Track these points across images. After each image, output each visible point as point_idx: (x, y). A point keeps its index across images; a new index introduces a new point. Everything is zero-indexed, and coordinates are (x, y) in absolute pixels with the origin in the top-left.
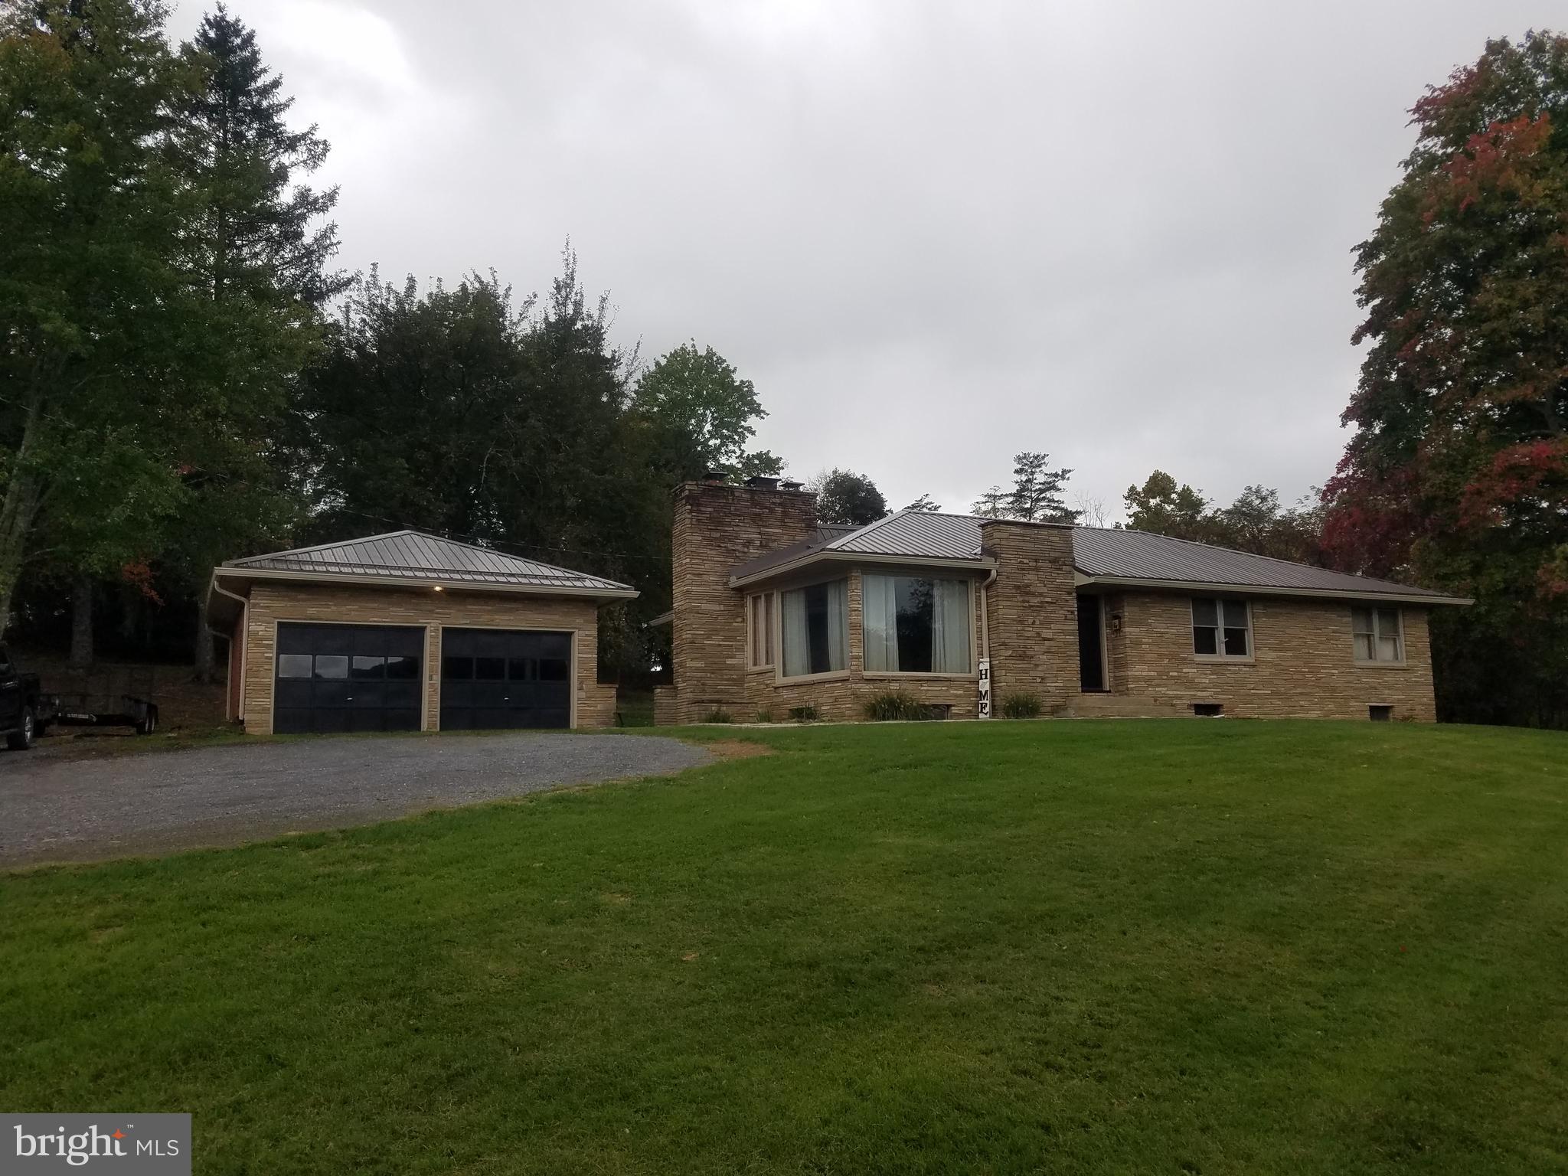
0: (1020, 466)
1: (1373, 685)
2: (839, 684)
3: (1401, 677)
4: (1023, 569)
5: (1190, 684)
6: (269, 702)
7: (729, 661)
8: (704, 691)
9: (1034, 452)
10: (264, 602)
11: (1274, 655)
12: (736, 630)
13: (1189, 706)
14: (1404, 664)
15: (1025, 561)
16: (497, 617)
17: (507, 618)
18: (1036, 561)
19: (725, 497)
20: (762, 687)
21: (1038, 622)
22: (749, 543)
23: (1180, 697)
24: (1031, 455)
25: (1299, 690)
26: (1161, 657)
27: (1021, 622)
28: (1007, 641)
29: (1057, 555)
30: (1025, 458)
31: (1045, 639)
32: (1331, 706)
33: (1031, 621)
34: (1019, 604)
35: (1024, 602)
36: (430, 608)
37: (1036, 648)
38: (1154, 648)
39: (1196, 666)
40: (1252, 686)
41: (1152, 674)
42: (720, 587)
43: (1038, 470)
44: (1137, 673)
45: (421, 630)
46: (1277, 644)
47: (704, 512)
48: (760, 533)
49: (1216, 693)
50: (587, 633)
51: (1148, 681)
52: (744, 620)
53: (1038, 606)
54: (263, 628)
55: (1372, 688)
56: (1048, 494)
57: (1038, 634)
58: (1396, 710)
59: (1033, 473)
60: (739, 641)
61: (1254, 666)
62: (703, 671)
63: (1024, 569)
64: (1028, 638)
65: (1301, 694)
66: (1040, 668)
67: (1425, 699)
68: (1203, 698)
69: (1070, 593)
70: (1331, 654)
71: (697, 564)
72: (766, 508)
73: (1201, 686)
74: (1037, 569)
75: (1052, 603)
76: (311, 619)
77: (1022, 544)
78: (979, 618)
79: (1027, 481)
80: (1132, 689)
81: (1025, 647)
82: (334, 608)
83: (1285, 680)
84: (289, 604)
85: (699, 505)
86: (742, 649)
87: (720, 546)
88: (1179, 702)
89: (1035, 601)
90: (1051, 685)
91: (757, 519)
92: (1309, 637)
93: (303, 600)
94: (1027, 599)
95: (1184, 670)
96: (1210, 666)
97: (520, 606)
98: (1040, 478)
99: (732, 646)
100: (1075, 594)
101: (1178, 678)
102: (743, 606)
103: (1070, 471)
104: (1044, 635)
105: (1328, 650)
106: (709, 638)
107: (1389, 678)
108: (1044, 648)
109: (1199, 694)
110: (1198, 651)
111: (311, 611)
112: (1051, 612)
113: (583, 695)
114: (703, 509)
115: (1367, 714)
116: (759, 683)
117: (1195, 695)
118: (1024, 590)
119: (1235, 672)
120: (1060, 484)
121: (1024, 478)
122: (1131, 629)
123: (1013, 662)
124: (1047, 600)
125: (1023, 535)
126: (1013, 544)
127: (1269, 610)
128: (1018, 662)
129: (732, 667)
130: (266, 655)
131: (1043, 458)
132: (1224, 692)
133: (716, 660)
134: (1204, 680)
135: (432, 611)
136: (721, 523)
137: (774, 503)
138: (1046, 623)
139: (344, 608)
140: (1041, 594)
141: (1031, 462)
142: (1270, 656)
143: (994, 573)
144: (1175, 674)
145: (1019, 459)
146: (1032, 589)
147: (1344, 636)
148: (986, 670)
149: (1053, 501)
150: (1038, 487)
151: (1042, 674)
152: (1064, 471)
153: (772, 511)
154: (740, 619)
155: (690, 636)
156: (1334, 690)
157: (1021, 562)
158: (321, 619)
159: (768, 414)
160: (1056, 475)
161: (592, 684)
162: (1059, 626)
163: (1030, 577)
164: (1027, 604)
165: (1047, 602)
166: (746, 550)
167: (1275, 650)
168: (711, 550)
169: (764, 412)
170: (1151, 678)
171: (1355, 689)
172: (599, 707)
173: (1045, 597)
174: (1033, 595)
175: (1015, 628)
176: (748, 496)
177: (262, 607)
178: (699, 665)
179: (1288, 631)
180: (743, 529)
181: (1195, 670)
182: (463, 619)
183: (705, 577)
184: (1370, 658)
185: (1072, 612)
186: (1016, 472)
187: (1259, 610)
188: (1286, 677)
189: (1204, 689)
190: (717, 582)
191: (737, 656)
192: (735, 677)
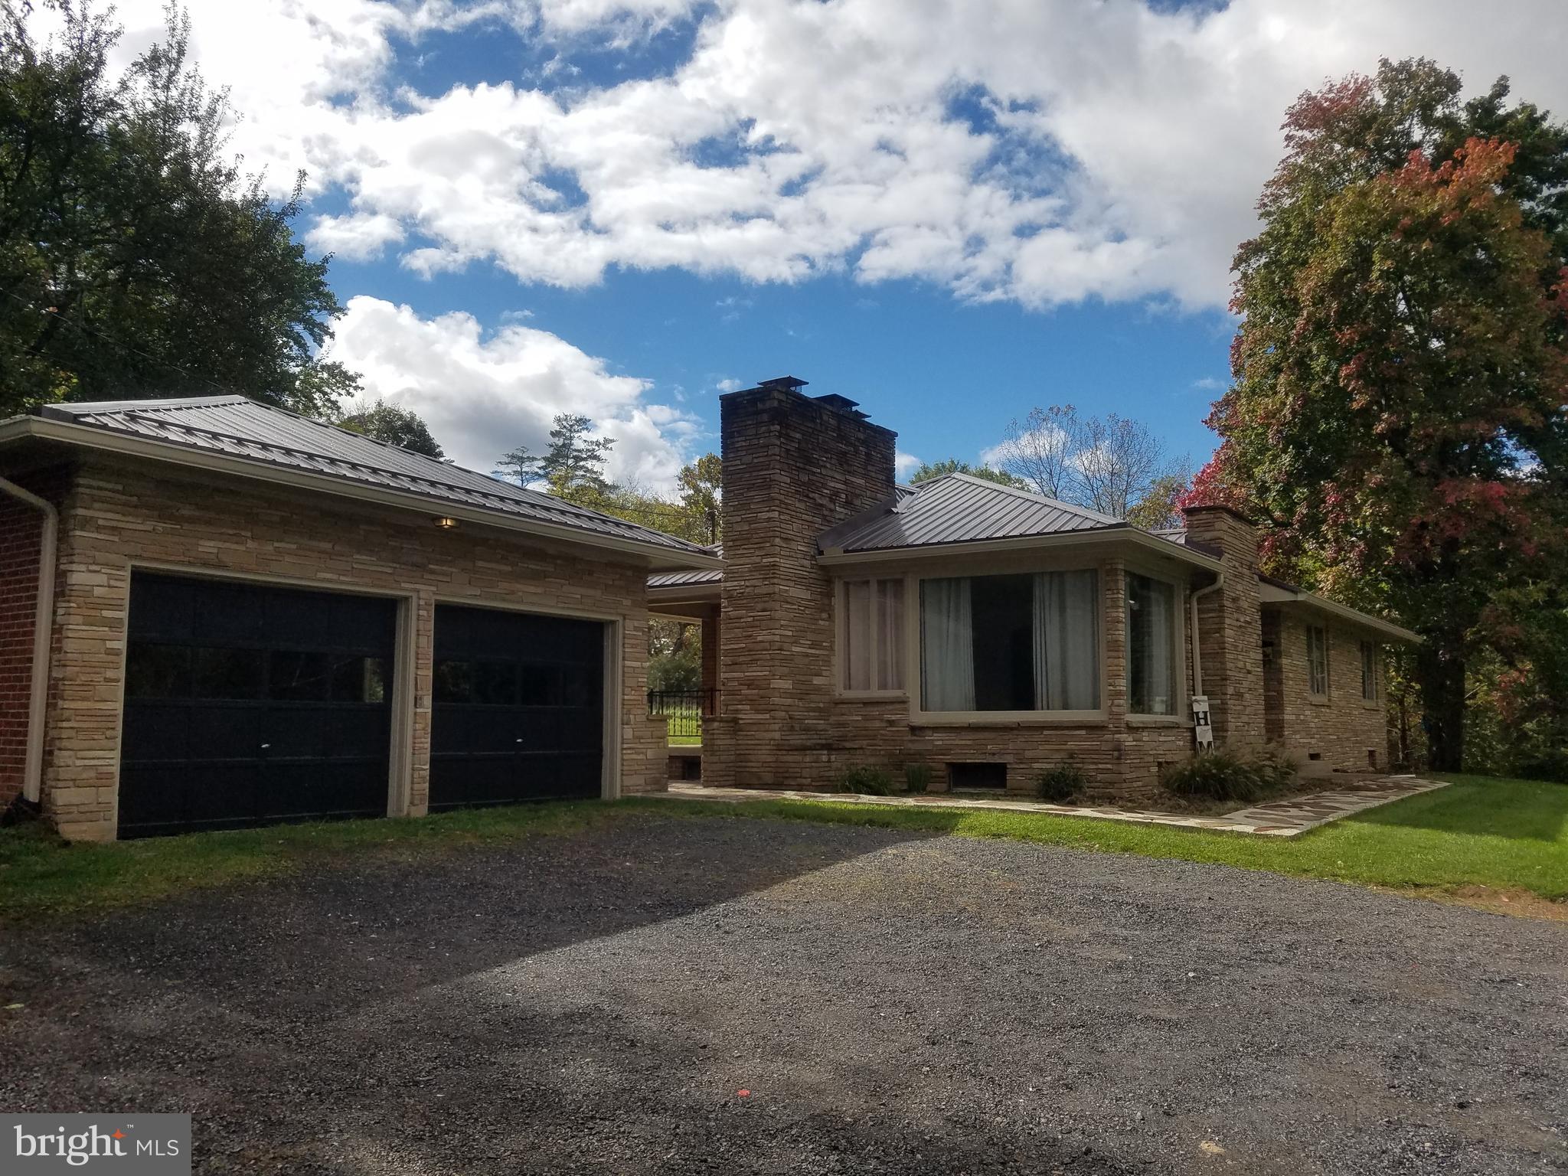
0: (558, 428)
2: (1083, 732)
3: (1377, 719)
4: (1236, 575)
5: (1308, 729)
6: (112, 761)
7: (817, 681)
8: (792, 729)
9: (577, 415)
10: (104, 516)
12: (823, 631)
13: (1309, 756)
14: (1375, 702)
16: (519, 586)
17: (532, 589)
18: (1242, 565)
20: (877, 724)
21: (1244, 648)
22: (834, 496)
23: (1305, 746)
24: (573, 417)
25: (1346, 735)
26: (1297, 696)
27: (1236, 647)
29: (1251, 559)
30: (566, 420)
31: (1248, 672)
32: (1356, 752)
33: (1241, 646)
34: (1235, 623)
35: (1237, 620)
36: (415, 559)
37: (1244, 684)
38: (1294, 685)
39: (1310, 707)
40: (1330, 731)
41: (1293, 717)
43: (576, 435)
44: (1287, 717)
46: (1337, 681)
47: (793, 439)
48: (845, 483)
49: (1318, 740)
50: (636, 624)
51: (1292, 727)
52: (830, 618)
53: (1243, 627)
54: (102, 579)
55: (1369, 730)
56: (589, 464)
57: (1245, 665)
58: (1376, 754)
59: (571, 438)
60: (824, 649)
61: (1330, 707)
64: (1240, 670)
65: (1347, 739)
66: (1246, 712)
67: (1385, 742)
68: (1313, 747)
69: (1258, 612)
70: (1355, 693)
71: (786, 522)
72: (851, 444)
73: (1312, 732)
74: (1242, 576)
76: (205, 564)
77: (1234, 541)
78: (1189, 639)
79: (564, 445)
81: (1239, 681)
82: (250, 544)
83: (1341, 723)
84: (160, 526)
85: (787, 426)
86: (828, 662)
87: (807, 496)
89: (1242, 619)
90: (1252, 735)
91: (843, 459)
92: (1348, 673)
93: (191, 520)
94: (1238, 616)
95: (1306, 713)
96: (1315, 707)
97: (550, 568)
98: (579, 444)
99: (818, 656)
100: (1260, 614)
101: (1304, 722)
102: (830, 595)
103: (612, 441)
104: (1247, 667)
105: (1354, 688)
106: (795, 643)
107: (1373, 720)
108: (1247, 684)
109: (1312, 741)
112: (1250, 636)
113: (629, 733)
115: (1368, 759)
116: (866, 718)
117: (1310, 743)
118: (1236, 604)
119: (1324, 714)
120: (601, 454)
121: (560, 442)
122: (1285, 661)
124: (1248, 618)
125: (1235, 529)
127: (1334, 641)
128: (1236, 702)
129: (818, 690)
130: (109, 645)
131: (585, 422)
133: (804, 679)
134: (1313, 726)
135: (421, 567)
136: (809, 461)
137: (857, 438)
138: (1248, 650)
139: (269, 548)
140: (1245, 611)
141: (571, 426)
142: (1335, 694)
144: (1302, 717)
145: (558, 420)
146: (1240, 603)
147: (1359, 673)
148: (1205, 713)
149: (592, 471)
150: (575, 454)
151: (1248, 720)
152: (607, 441)
153: (857, 451)
154: (825, 615)
155: (777, 638)
156: (1357, 734)
158: (224, 567)
160: (598, 444)
161: (640, 715)
162: (1254, 655)
163: (1239, 587)
164: (1238, 624)
165: (1248, 622)
166: (832, 506)
167: (1337, 688)
168: (800, 500)
170: (1293, 723)
171: (1363, 732)
172: (650, 754)
173: (1246, 614)
174: (1241, 611)
175: (1233, 656)
176: (833, 422)
177: (99, 529)
178: (786, 686)
179: (1341, 666)
180: (830, 473)
181: (1310, 713)
182: (469, 586)
183: (793, 545)
185: (1259, 636)
187: (1331, 640)
188: (1342, 719)
189: (1313, 735)
190: (805, 554)
191: (824, 673)
192: (821, 705)
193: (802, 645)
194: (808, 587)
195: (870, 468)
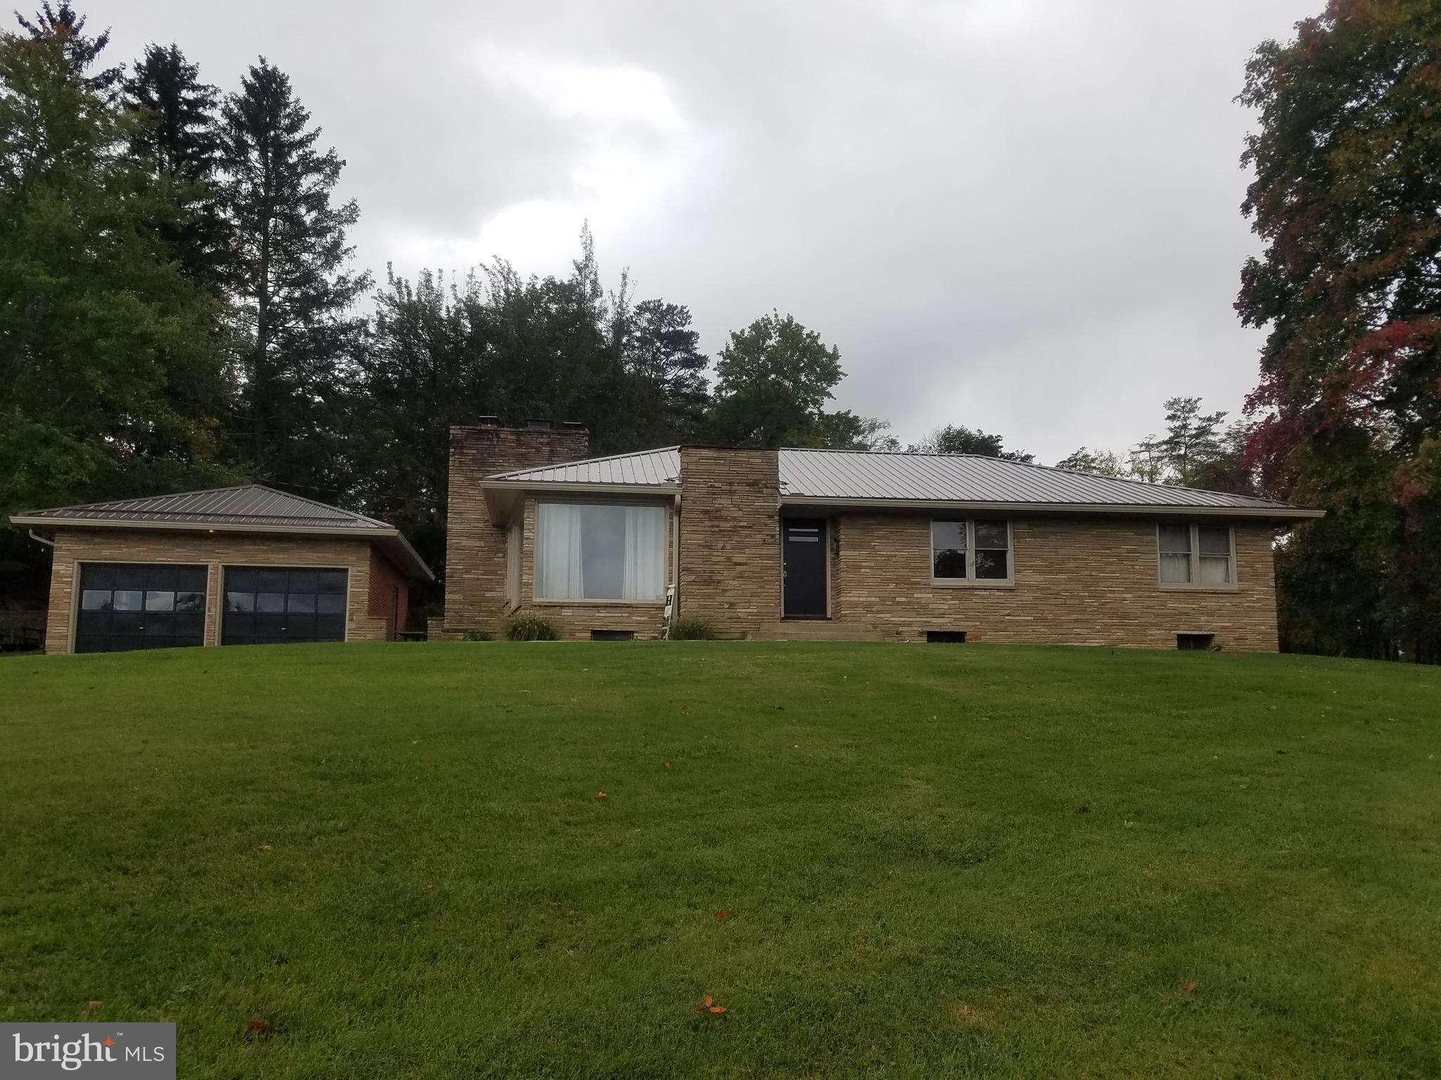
0: (1172, 412)
1: (1186, 611)
3: (1227, 602)
4: (713, 493)
5: (923, 609)
6: (67, 630)
7: (488, 594)
8: (460, 622)
9: (1184, 397)
10: (63, 546)
11: (1041, 578)
12: (498, 564)
13: (921, 634)
14: (1234, 586)
15: (717, 485)
16: (273, 555)
17: (281, 556)
18: (731, 484)
19: (489, 439)
21: (728, 546)
23: (909, 624)
24: (1182, 400)
25: (1074, 617)
26: (886, 581)
27: (709, 547)
28: (689, 566)
29: (757, 477)
30: (1176, 403)
31: (736, 564)
32: (1120, 634)
33: (720, 546)
34: (707, 529)
35: (712, 526)
36: (208, 548)
37: (725, 573)
38: (879, 572)
39: (931, 591)
40: (1008, 612)
41: (873, 599)
42: (481, 525)
43: (1192, 415)
44: (853, 599)
45: (204, 568)
46: (1046, 566)
47: (466, 455)
49: (960, 619)
50: (359, 569)
51: (868, 608)
52: (506, 556)
53: (730, 531)
54: (63, 567)
55: (1180, 614)
56: (1203, 439)
57: (729, 559)
58: (1215, 639)
59: (1185, 419)
60: (500, 575)
61: (1011, 590)
62: (461, 603)
63: (715, 494)
64: (717, 563)
65: (1077, 621)
66: (728, 594)
67: (1263, 627)
68: (940, 625)
69: (771, 517)
70: (1122, 576)
71: (458, 503)
72: (533, 448)
73: (936, 612)
74: (731, 492)
75: (746, 527)
76: (105, 559)
77: (714, 467)
79: (1180, 427)
80: (845, 615)
81: (712, 572)
82: (124, 550)
83: (1055, 605)
84: (87, 547)
85: (462, 448)
86: (502, 583)
88: (906, 629)
89: (726, 525)
90: (742, 611)
91: (523, 459)
92: (1091, 558)
93: (99, 544)
94: (716, 523)
95: (916, 596)
96: (951, 591)
97: (295, 546)
98: (1194, 423)
99: (492, 579)
100: (777, 518)
101: (908, 603)
102: (505, 542)
104: (735, 560)
105: (1121, 571)
106: (468, 572)
107: (1211, 603)
108: (734, 573)
109: (934, 620)
110: (938, 574)
111: (106, 553)
112: (746, 537)
113: (353, 626)
114: (465, 451)
115: (1175, 644)
117: (929, 622)
118: (713, 515)
119: (982, 597)
120: (1215, 428)
121: (1178, 424)
122: (849, 553)
123: (695, 587)
124: (742, 524)
125: (716, 458)
126: (702, 467)
127: (1036, 529)
128: (702, 587)
129: (492, 599)
130: (66, 590)
131: (1196, 402)
132: (967, 619)
133: (476, 593)
134: (941, 606)
135: (212, 551)
136: (483, 464)
137: (541, 443)
138: (740, 548)
139: (132, 550)
140: (734, 519)
141: (1183, 407)
142: (1036, 579)
143: (678, 498)
144: (904, 599)
145: (1171, 405)
146: (724, 513)
147: (1144, 556)
149: (1209, 446)
150: (1192, 432)
151: (732, 600)
152: (1219, 415)
154: (501, 555)
156: (1125, 616)
157: (711, 486)
159: (846, 375)
160: (1209, 419)
161: (362, 616)
162: (754, 551)
163: (724, 501)
164: (717, 529)
165: (741, 527)
167: (1041, 572)
169: (842, 373)
170: (871, 605)
171: (1157, 616)
172: (369, 637)
173: (740, 521)
174: (726, 520)
175: (700, 553)
176: (514, 437)
177: (66, 550)
178: (458, 598)
179: (1061, 551)
181: (931, 595)
182: (240, 557)
183: (466, 516)
184: (1189, 581)
185: (772, 536)
186: (1169, 418)
187: (1023, 529)
188: (1059, 601)
189: (942, 616)
190: (478, 520)
191: (497, 590)
192: (493, 609)
193: (474, 574)
194: (481, 539)
195: (553, 459)
